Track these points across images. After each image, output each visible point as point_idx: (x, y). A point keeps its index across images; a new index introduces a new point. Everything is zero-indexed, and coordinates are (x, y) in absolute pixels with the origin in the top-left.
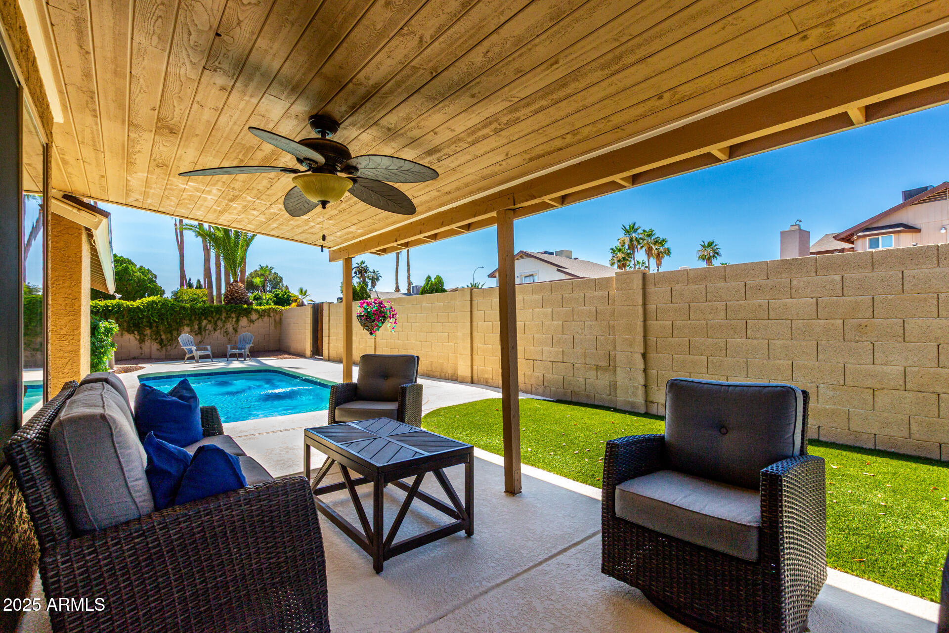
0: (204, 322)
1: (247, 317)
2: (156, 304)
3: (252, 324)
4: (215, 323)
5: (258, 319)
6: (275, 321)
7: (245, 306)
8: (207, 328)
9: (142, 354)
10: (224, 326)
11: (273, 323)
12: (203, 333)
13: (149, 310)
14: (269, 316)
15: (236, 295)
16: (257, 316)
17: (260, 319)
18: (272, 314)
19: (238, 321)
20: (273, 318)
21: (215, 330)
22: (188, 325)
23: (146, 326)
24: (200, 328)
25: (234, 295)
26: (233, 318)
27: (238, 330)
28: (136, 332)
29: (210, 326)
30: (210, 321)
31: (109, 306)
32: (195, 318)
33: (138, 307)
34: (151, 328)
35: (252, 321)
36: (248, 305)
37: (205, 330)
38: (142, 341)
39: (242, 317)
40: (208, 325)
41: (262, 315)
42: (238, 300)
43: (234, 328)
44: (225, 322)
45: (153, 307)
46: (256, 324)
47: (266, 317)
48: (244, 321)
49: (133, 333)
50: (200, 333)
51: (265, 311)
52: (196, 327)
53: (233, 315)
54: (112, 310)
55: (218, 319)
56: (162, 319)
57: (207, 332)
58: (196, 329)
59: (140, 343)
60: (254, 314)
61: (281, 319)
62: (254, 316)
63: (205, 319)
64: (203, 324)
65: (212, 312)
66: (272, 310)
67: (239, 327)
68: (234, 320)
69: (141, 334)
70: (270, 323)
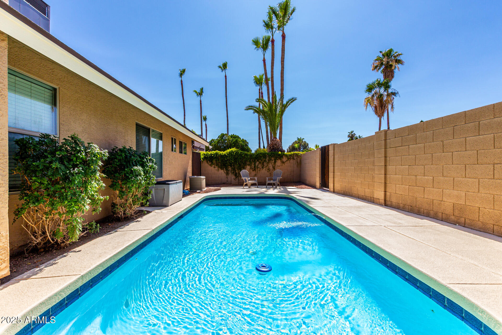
0: (257, 163)
1: (280, 160)
2: (233, 152)
3: (283, 165)
4: (263, 164)
5: (287, 161)
6: (297, 162)
7: (280, 153)
8: (259, 167)
9: (227, 181)
10: (267, 165)
11: (296, 163)
12: (256, 170)
13: (230, 156)
14: (293, 159)
15: (275, 146)
16: (286, 159)
17: (288, 161)
18: (295, 158)
19: (275, 162)
20: (296, 160)
21: (263, 168)
22: (249, 165)
23: (229, 165)
24: (255, 167)
25: (274, 146)
26: (272, 160)
27: (275, 168)
28: (224, 169)
29: (260, 165)
30: (260, 162)
31: (212, 154)
32: (252, 160)
33: (225, 155)
34: (231, 167)
35: (283, 162)
36: (281, 152)
37: (258, 168)
38: (227, 174)
39: (278, 160)
40: (259, 165)
41: (289, 159)
42: (276, 149)
43: (273, 167)
44: (268, 163)
45: (232, 155)
46: (286, 164)
47: (292, 160)
48: (279, 162)
49: (223, 169)
51: (291, 155)
52: (253, 166)
53: (273, 159)
54: (214, 156)
55: (264, 161)
56: (236, 161)
57: (259, 169)
58: (253, 167)
59: (227, 175)
60: (285, 158)
61: (300, 161)
62: (285, 159)
63: (258, 161)
64: (257, 164)
65: (261, 157)
66: (295, 155)
67: (276, 166)
68: (273, 161)
69: (227, 170)
70: (294, 164)
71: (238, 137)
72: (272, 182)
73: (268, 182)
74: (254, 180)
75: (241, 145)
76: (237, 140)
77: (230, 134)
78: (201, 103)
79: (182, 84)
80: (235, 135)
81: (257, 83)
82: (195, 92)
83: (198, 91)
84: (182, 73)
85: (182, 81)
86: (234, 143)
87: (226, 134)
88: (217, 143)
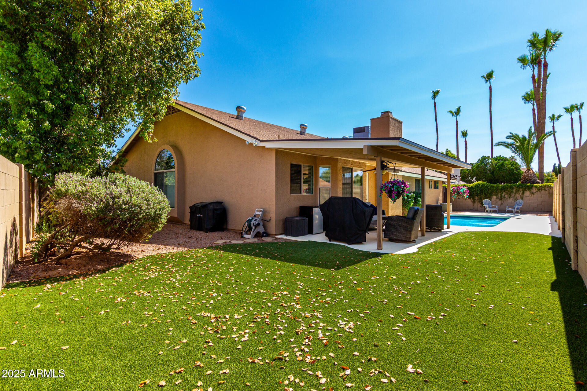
1: (529, 191)
2: (479, 185)
3: (533, 195)
4: (510, 194)
5: (537, 192)
6: (549, 193)
7: (529, 184)
12: (503, 200)
13: (476, 188)
14: (545, 190)
15: (527, 178)
16: (536, 190)
17: (539, 192)
18: (547, 189)
19: (523, 193)
20: (548, 191)
21: (509, 198)
22: (495, 195)
23: (475, 195)
24: (501, 197)
25: (525, 178)
27: (524, 198)
29: (507, 196)
30: (507, 193)
32: (499, 191)
35: (533, 193)
36: (531, 184)
37: (504, 198)
38: (474, 202)
39: (526, 191)
41: (539, 190)
43: (521, 197)
44: (515, 193)
46: (536, 195)
47: (543, 191)
48: (527, 193)
50: (501, 199)
51: (542, 186)
52: (499, 196)
53: (521, 190)
55: (512, 192)
56: (482, 192)
59: (474, 204)
62: (534, 190)
63: (504, 192)
64: (503, 195)
65: (508, 188)
66: (547, 186)
67: (524, 196)
68: (521, 192)
69: (473, 199)
70: (546, 194)
71: (506, 159)
72: (510, 209)
73: (507, 209)
74: (495, 207)
75: (509, 168)
76: (502, 164)
77: (495, 156)
78: (457, 124)
79: (435, 106)
81: (526, 100)
82: (451, 112)
83: (454, 110)
84: (435, 94)
85: (435, 103)
86: (498, 167)
87: (489, 157)
88: (476, 168)
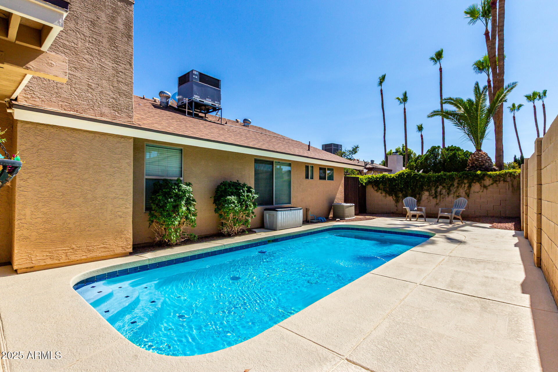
0: (440, 187)
1: (479, 182)
2: (404, 175)
3: (485, 190)
4: (449, 189)
5: (492, 184)
6: (513, 186)
7: (479, 172)
8: (442, 193)
9: (397, 210)
10: (456, 191)
11: (511, 188)
12: (439, 197)
13: (399, 179)
14: (505, 181)
15: (476, 163)
16: (491, 182)
17: (495, 185)
18: (509, 179)
19: (470, 186)
20: (510, 183)
21: (448, 194)
22: (427, 190)
23: (399, 191)
24: (436, 192)
25: (474, 163)
26: (465, 184)
27: (471, 195)
28: (393, 195)
29: (444, 191)
30: (444, 187)
31: (378, 178)
32: (432, 184)
33: (393, 178)
34: (402, 192)
35: (485, 187)
37: (441, 194)
38: (397, 201)
39: (475, 183)
40: (442, 190)
41: (496, 181)
43: (466, 193)
44: (458, 187)
45: (402, 177)
46: (490, 189)
47: (502, 182)
48: (476, 187)
49: (392, 195)
50: (436, 197)
51: (499, 175)
52: (433, 192)
53: (466, 181)
54: (380, 180)
55: (451, 185)
56: (407, 186)
57: (442, 195)
58: (433, 194)
59: (396, 203)
60: (487, 180)
62: (487, 182)
63: (440, 185)
64: (439, 189)
65: (445, 179)
66: (508, 174)
67: (472, 191)
68: (467, 185)
69: (396, 196)
70: (507, 188)
71: (458, 149)
72: (446, 214)
78: (405, 112)
79: (382, 94)
80: (454, 146)
82: (398, 99)
83: (401, 97)
84: (382, 80)
85: (381, 91)
